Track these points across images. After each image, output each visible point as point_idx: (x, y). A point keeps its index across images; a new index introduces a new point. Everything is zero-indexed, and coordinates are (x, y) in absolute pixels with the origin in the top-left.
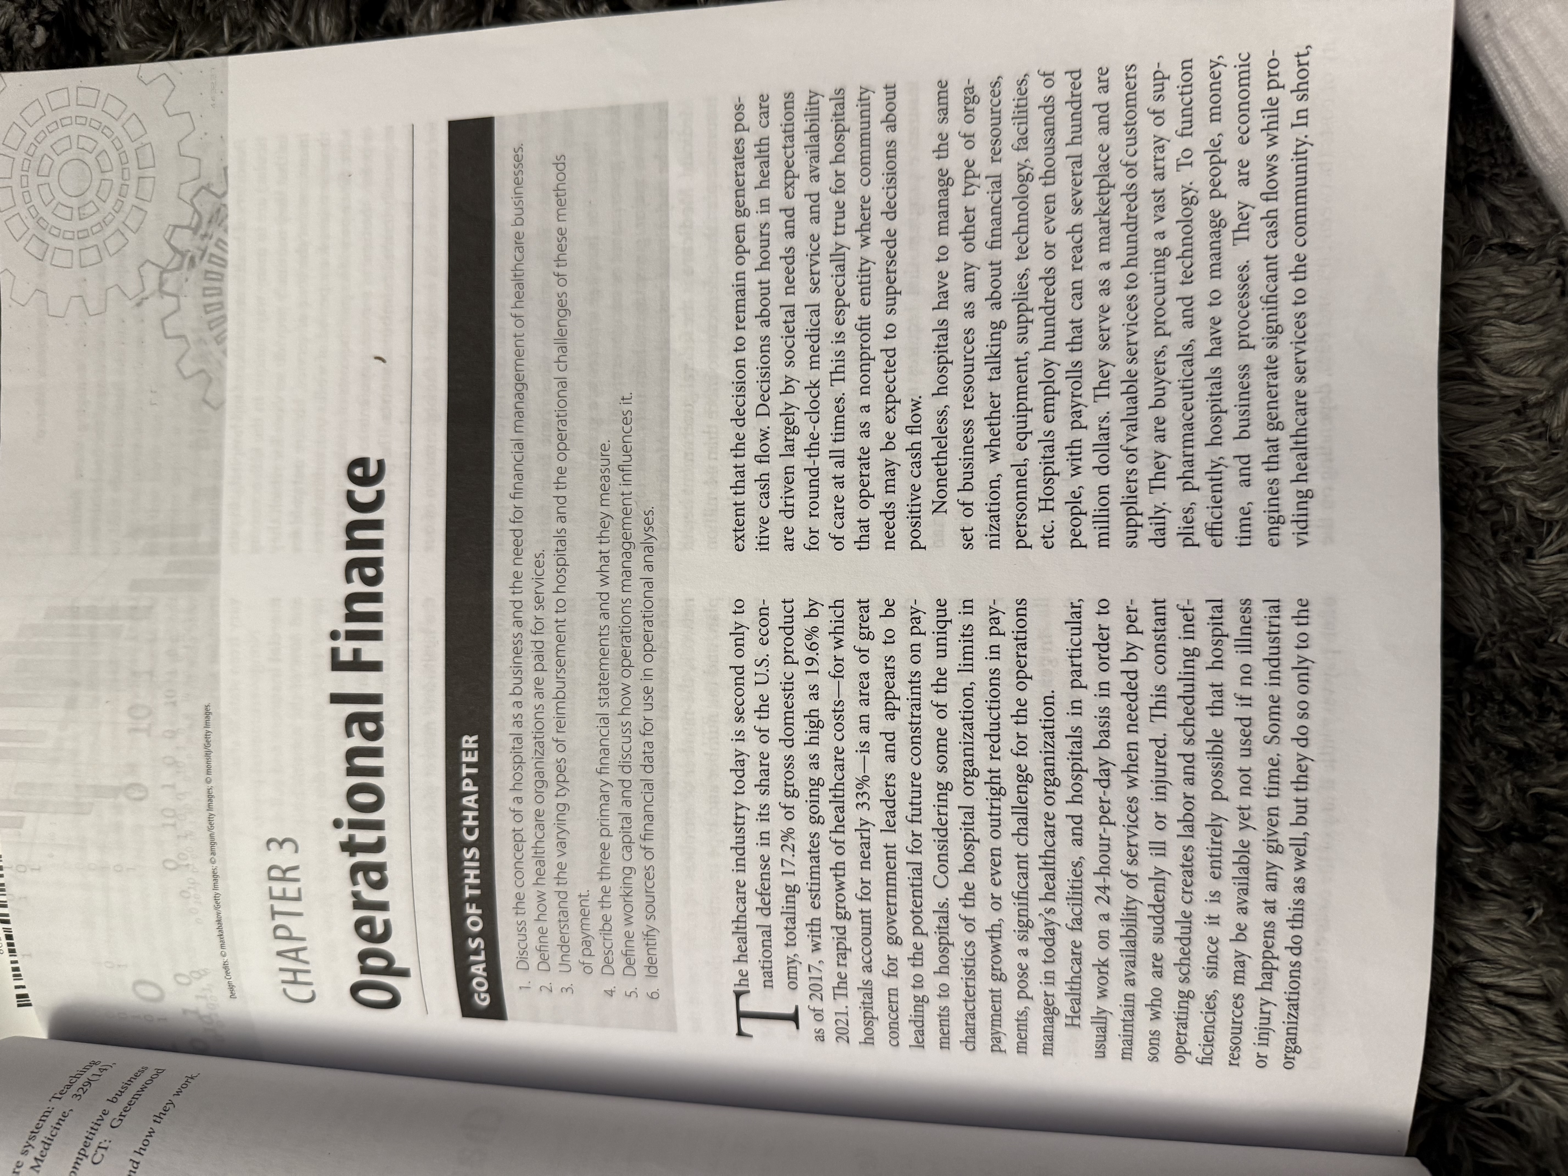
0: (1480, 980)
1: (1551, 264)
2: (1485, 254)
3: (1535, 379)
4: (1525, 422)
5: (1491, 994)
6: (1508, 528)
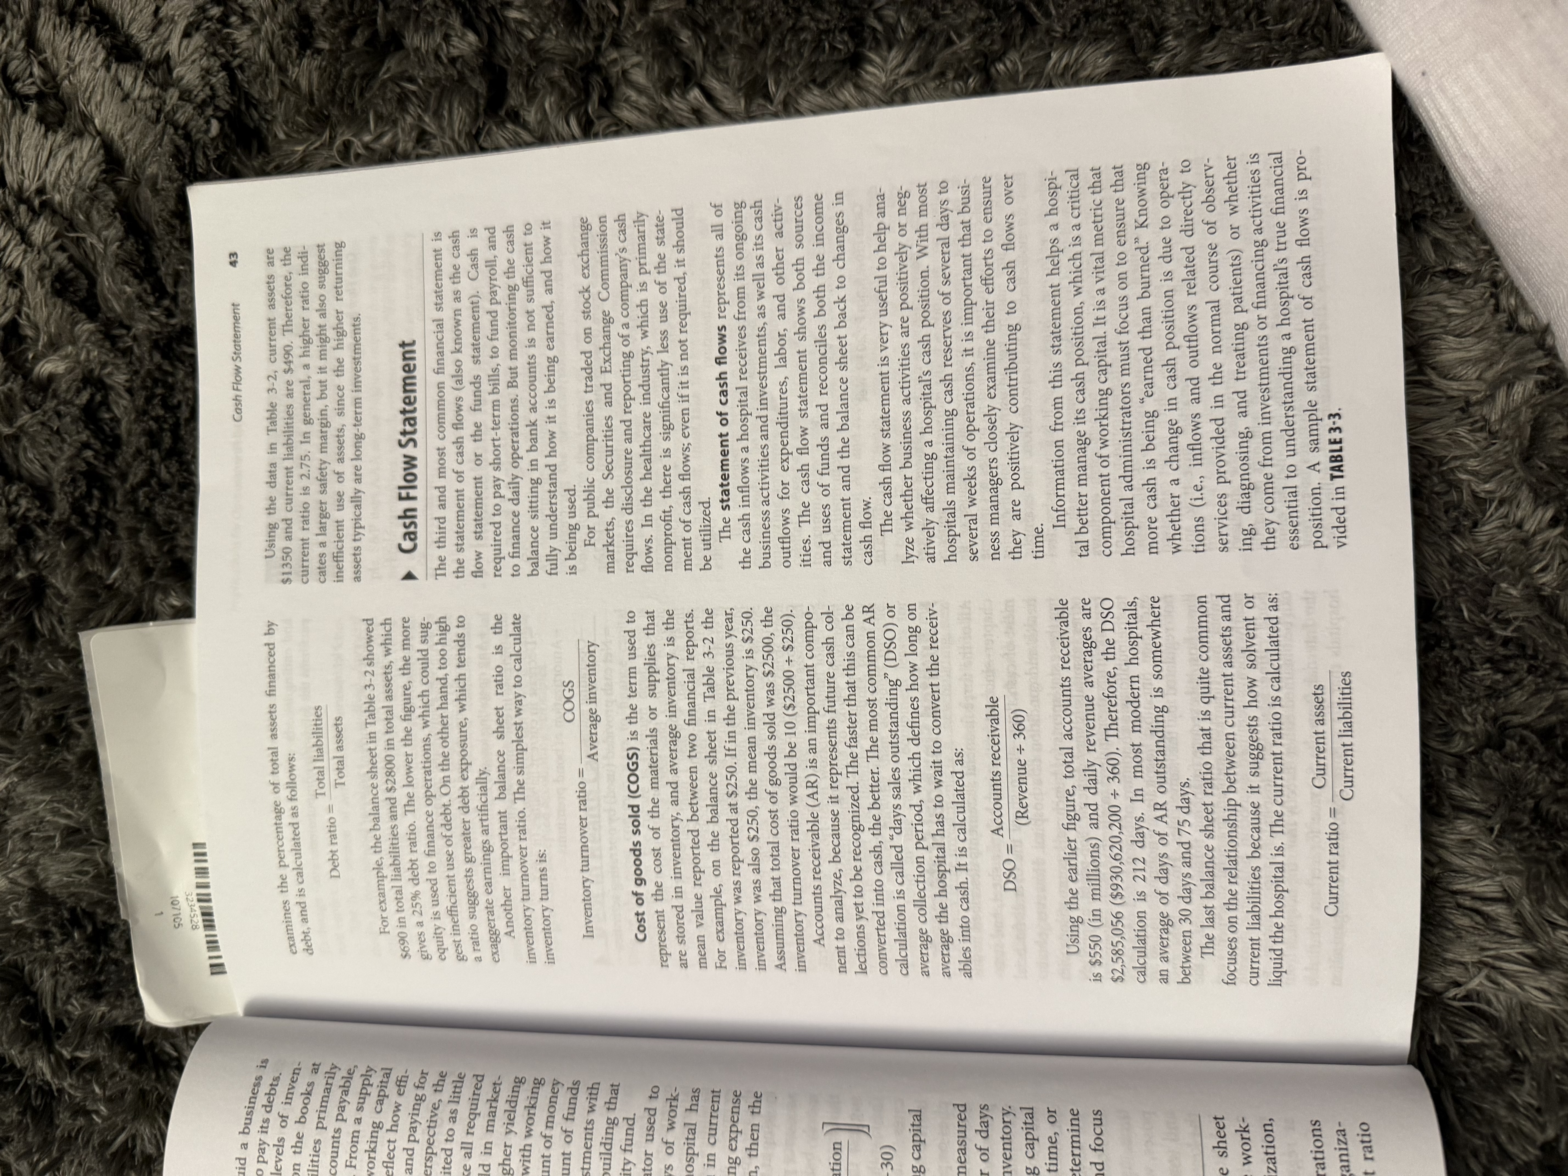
0: (1451, 887)
1: (1486, 287)
2: (1431, 281)
3: (1475, 382)
4: (1468, 417)
5: (1460, 899)
6: (1457, 506)
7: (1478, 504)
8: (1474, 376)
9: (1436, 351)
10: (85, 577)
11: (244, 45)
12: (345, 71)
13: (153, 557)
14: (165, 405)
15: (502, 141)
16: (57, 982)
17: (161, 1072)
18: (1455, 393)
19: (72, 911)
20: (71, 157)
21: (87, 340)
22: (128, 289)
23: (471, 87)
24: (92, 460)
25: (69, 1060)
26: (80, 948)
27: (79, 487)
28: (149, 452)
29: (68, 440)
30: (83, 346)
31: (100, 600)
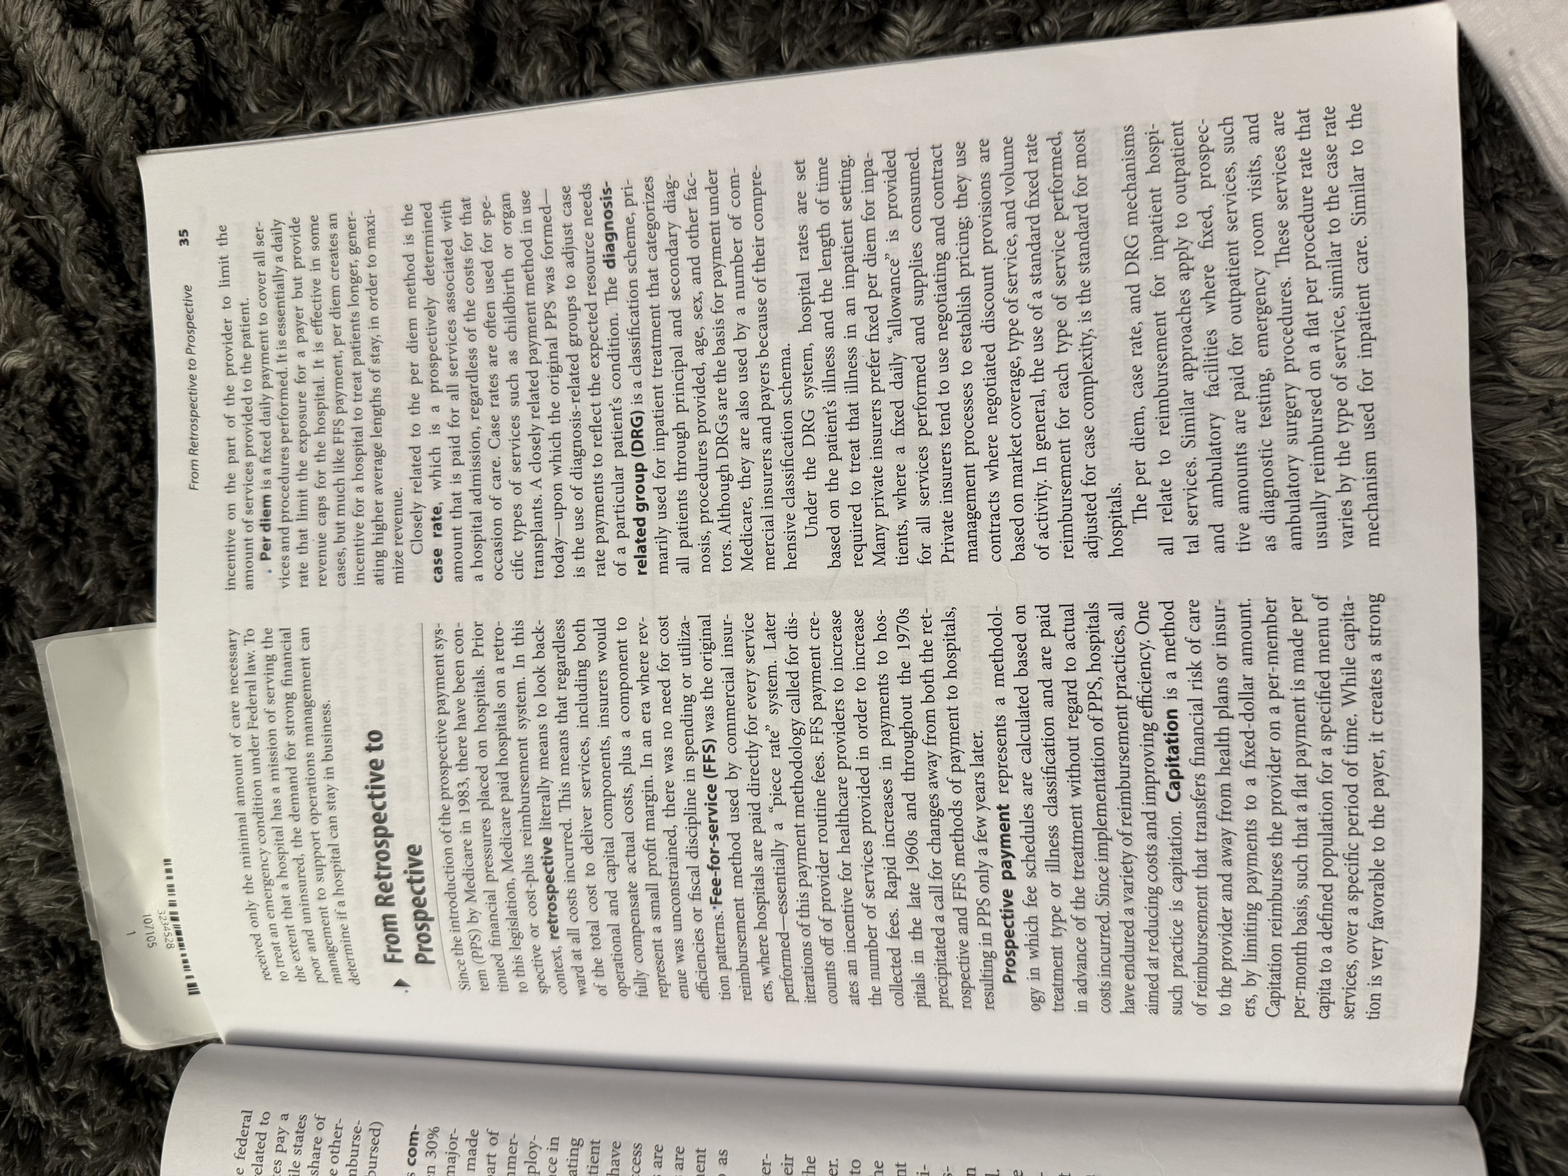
0: (1523, 927)
2: (1512, 266)
3: (1560, 380)
4: (1553, 418)
5: (1534, 940)
6: (1539, 516)
8: (1561, 373)
9: (1517, 345)
10: (56, 588)
11: (210, 9)
12: (320, 37)
13: (125, 570)
16: (40, 1013)
17: (153, 1104)
18: (1538, 392)
19: (53, 940)
20: (27, 132)
21: (50, 333)
22: (92, 278)
23: (456, 54)
24: (59, 464)
25: (56, 1093)
26: (64, 979)
27: (46, 493)
28: (119, 455)
29: (34, 441)
30: (46, 341)
31: (72, 615)
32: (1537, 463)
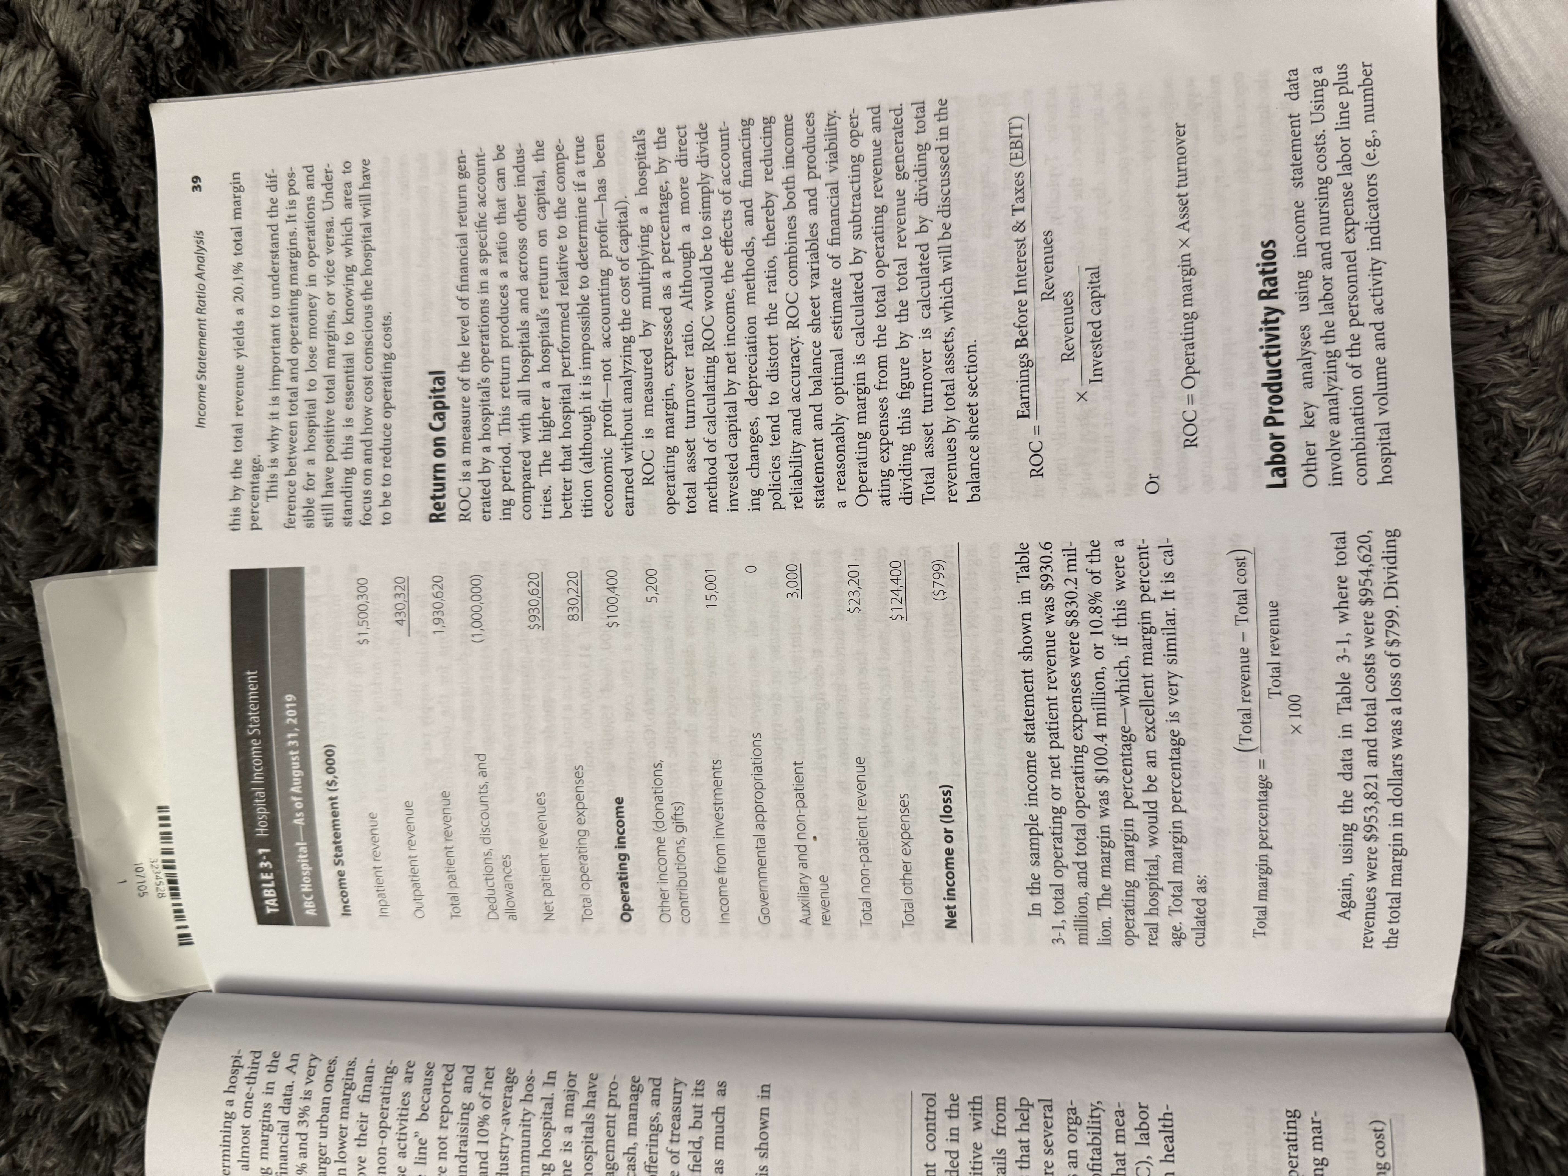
0: (1490, 835)
1: (1526, 207)
2: (1469, 199)
3: (1515, 306)
4: (1508, 343)
5: (1502, 848)
6: (1497, 436)
7: (1518, 434)
8: (1515, 300)
9: (1475, 274)
10: (41, 519)
13: (113, 497)
14: (125, 333)
15: (488, 54)
16: (13, 952)
17: (126, 1046)
18: (1495, 318)
19: (29, 875)
20: (23, 71)
21: (42, 266)
22: (85, 211)
24: (48, 395)
25: (26, 1035)
26: (38, 915)
27: (34, 422)
28: (109, 384)
29: (22, 373)
30: (37, 273)
31: (57, 544)
32: (1495, 385)
